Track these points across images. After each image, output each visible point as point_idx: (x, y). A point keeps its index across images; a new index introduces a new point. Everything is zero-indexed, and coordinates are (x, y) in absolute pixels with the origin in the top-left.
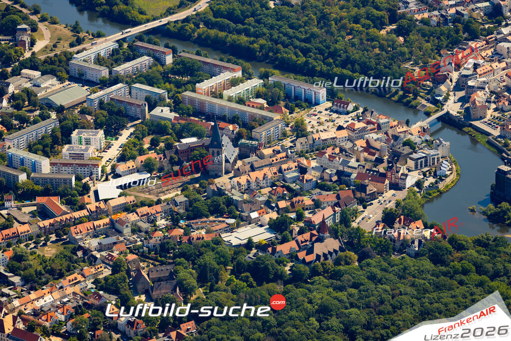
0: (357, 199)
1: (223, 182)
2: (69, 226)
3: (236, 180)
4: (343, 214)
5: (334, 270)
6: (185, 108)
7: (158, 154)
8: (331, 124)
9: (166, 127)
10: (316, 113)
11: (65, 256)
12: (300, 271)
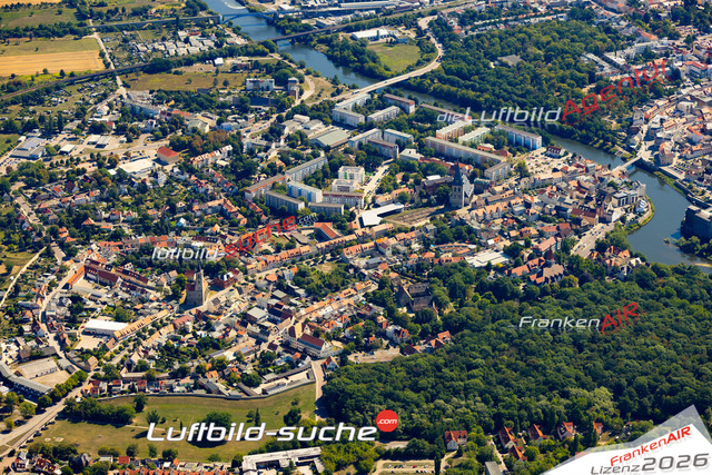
0: (573, 230)
1: (462, 212)
2: (341, 247)
3: (474, 212)
5: (561, 291)
6: (428, 150)
7: (409, 188)
8: (547, 166)
9: (413, 165)
10: (534, 156)
11: (340, 273)
12: (532, 290)
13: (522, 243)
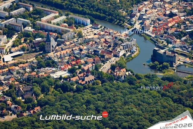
0: (101, 61)
1: (51, 54)
3: (56, 54)
4: (96, 66)
5: (92, 87)
6: (37, 27)
7: (27, 44)
8: (92, 33)
9: (30, 34)
10: (86, 29)
12: (79, 88)
13: (77, 67)
